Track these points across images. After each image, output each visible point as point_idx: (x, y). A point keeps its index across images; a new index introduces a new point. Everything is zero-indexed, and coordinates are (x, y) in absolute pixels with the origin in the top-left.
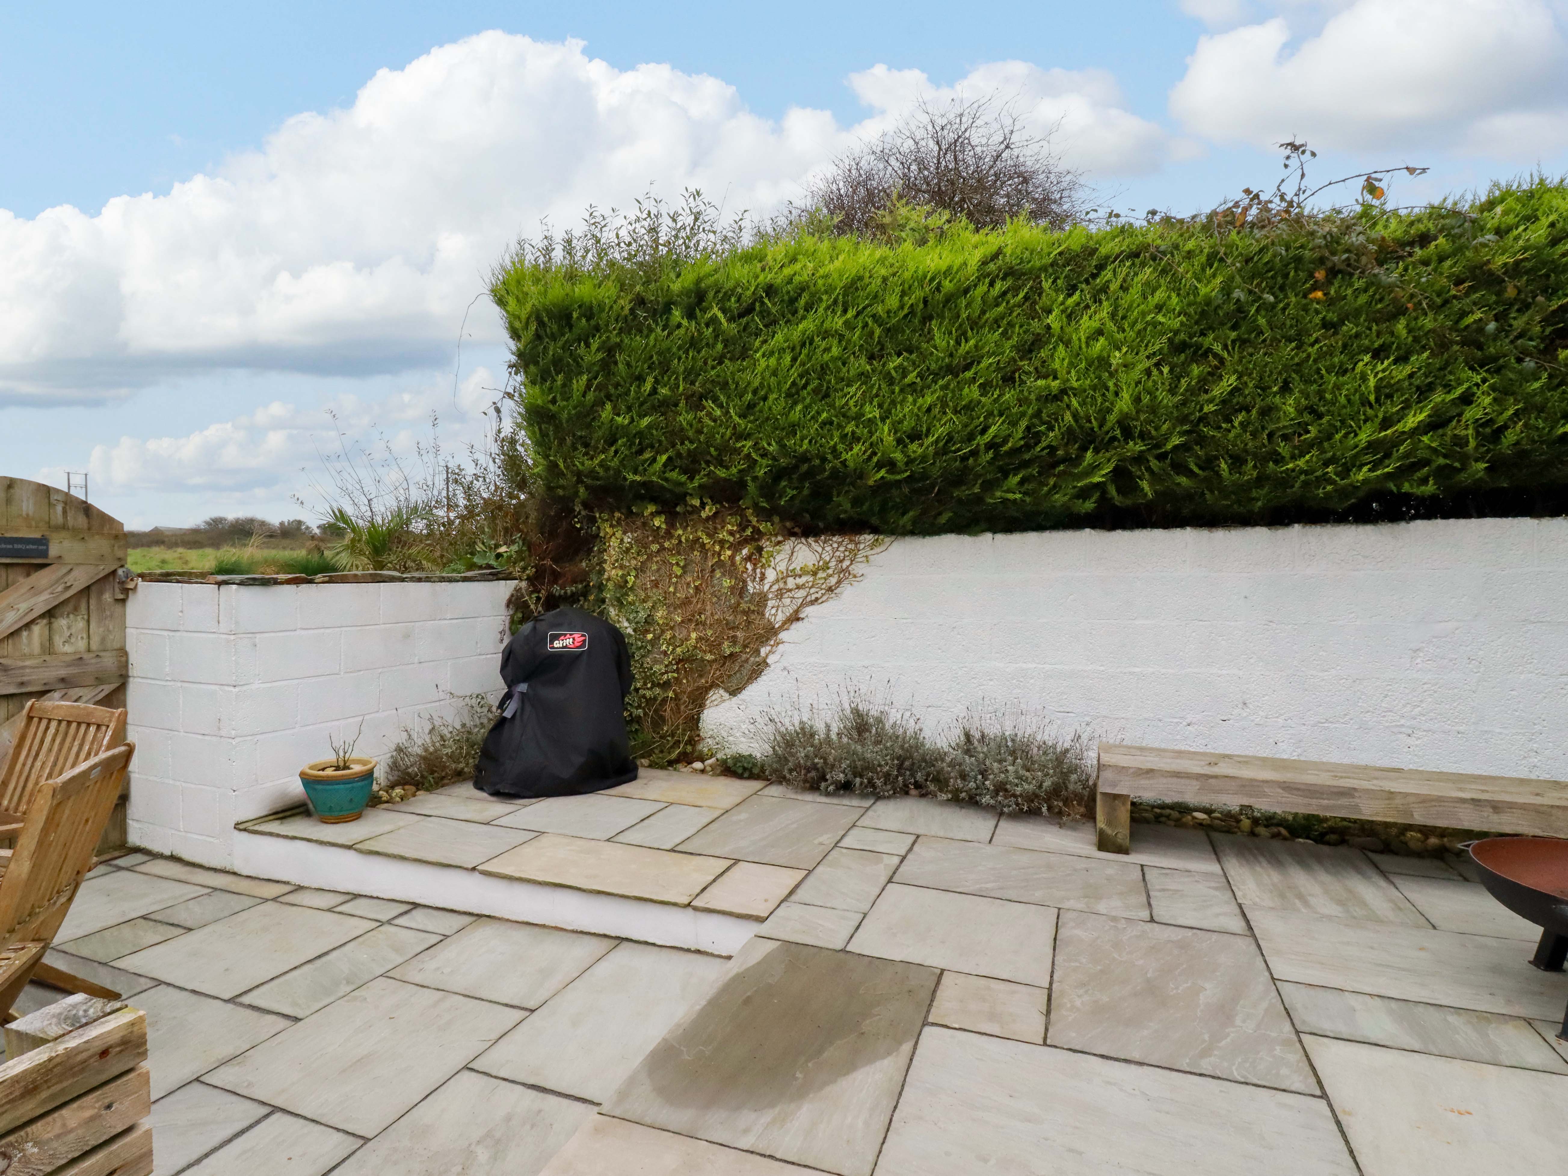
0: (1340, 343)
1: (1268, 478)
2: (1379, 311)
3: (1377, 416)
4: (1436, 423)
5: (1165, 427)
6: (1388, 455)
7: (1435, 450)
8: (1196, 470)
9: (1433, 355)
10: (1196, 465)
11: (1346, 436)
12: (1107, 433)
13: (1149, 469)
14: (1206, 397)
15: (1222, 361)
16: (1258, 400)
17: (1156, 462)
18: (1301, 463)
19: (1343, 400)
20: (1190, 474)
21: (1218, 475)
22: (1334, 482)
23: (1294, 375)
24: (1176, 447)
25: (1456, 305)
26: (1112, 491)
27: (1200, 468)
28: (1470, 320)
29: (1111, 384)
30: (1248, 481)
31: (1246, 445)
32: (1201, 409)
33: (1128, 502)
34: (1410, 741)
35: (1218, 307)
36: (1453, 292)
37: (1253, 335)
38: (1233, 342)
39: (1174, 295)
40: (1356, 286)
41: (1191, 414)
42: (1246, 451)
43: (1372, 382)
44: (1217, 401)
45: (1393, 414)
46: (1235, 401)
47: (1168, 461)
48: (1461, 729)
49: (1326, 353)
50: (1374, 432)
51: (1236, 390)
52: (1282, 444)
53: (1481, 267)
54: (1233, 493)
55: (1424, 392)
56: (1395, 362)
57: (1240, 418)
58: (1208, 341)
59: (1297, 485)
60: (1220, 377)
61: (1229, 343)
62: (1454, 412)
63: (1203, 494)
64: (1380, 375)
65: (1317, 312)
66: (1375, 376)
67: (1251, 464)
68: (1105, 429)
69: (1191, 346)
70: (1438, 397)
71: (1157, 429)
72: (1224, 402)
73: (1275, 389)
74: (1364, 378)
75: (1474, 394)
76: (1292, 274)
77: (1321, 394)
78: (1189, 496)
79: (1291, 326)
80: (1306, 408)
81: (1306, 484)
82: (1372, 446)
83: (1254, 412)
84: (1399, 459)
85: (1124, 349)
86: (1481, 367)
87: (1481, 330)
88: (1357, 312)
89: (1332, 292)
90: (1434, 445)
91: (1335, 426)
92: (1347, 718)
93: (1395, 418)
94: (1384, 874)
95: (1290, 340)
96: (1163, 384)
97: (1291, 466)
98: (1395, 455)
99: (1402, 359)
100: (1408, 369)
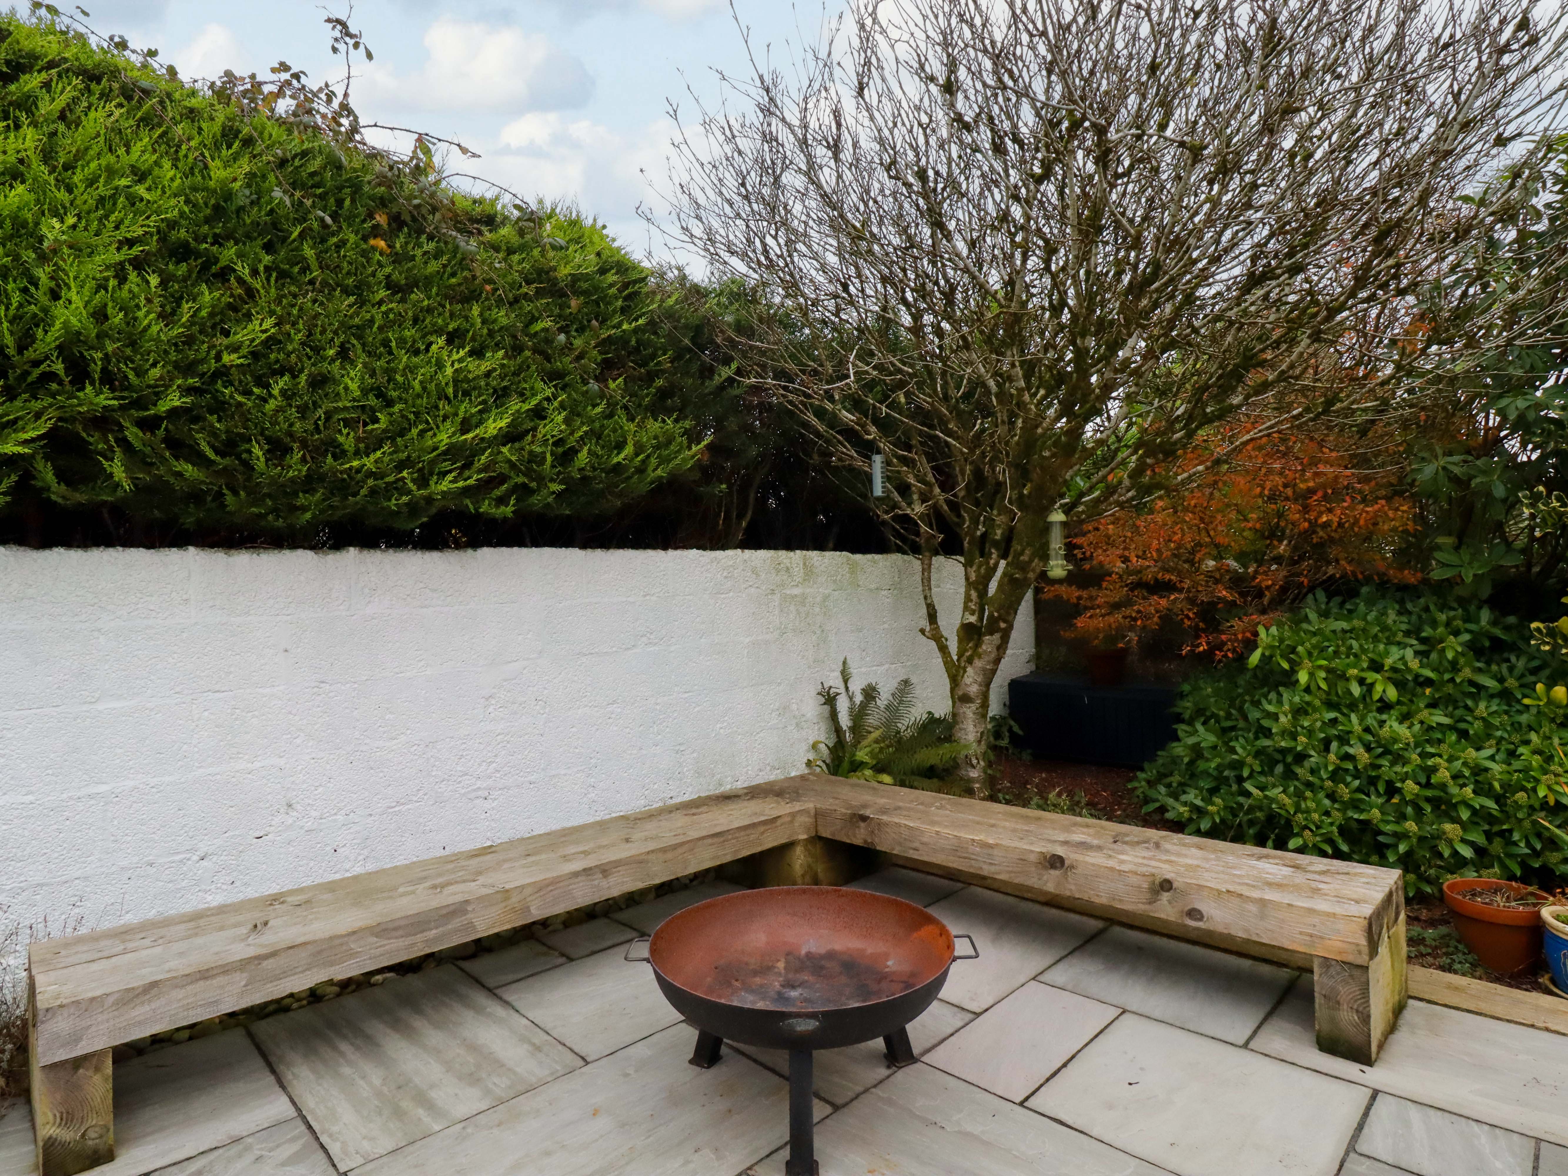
0: (410, 314)
1: (322, 478)
2: (450, 287)
3: (456, 414)
4: (511, 436)
5: (155, 373)
6: (467, 466)
7: (512, 465)
8: (210, 454)
9: (506, 356)
10: (212, 447)
11: (422, 433)
12: (36, 364)
13: (124, 443)
14: (226, 341)
15: (251, 293)
16: (307, 363)
17: (135, 430)
18: (369, 462)
19: (416, 385)
20: (198, 458)
21: (248, 467)
22: (409, 492)
23: (355, 342)
24: (174, 412)
25: (528, 307)
26: (47, 474)
27: (217, 452)
28: (539, 326)
29: (42, 274)
30: (292, 480)
31: (291, 425)
32: (218, 358)
33: (81, 497)
34: (487, 805)
35: (240, 210)
36: (525, 290)
37: (296, 269)
38: (267, 269)
39: (167, 164)
40: (425, 248)
41: (203, 361)
42: (290, 434)
43: (449, 371)
44: (244, 351)
45: (472, 415)
46: (273, 356)
47: (161, 433)
48: (532, 778)
49: (394, 322)
50: (454, 434)
51: (271, 342)
52: (345, 431)
53: (547, 273)
54: (269, 495)
55: (501, 395)
56: (471, 353)
57: (281, 384)
58: (229, 253)
59: (363, 492)
60: (248, 316)
61: (261, 268)
62: (529, 425)
63: (220, 495)
64: (456, 366)
65: (380, 265)
66: (452, 365)
67: (298, 455)
68: (30, 354)
69: (198, 255)
70: (515, 405)
71: (140, 373)
72: (255, 355)
73: (331, 352)
74: (440, 365)
75: (544, 409)
76: (347, 202)
77: (390, 373)
78: (196, 496)
79: (349, 273)
80: (372, 389)
81: (373, 492)
82: (452, 452)
83: (303, 378)
84: (480, 471)
85: (71, 220)
86: (551, 381)
87: (549, 341)
88: (427, 282)
89: (398, 245)
90: (513, 458)
91: (409, 420)
92: (421, 793)
93: (474, 421)
94: (492, 992)
95: (347, 292)
96: (149, 301)
97: (355, 463)
98: (477, 465)
99: (478, 353)
100: (485, 366)
